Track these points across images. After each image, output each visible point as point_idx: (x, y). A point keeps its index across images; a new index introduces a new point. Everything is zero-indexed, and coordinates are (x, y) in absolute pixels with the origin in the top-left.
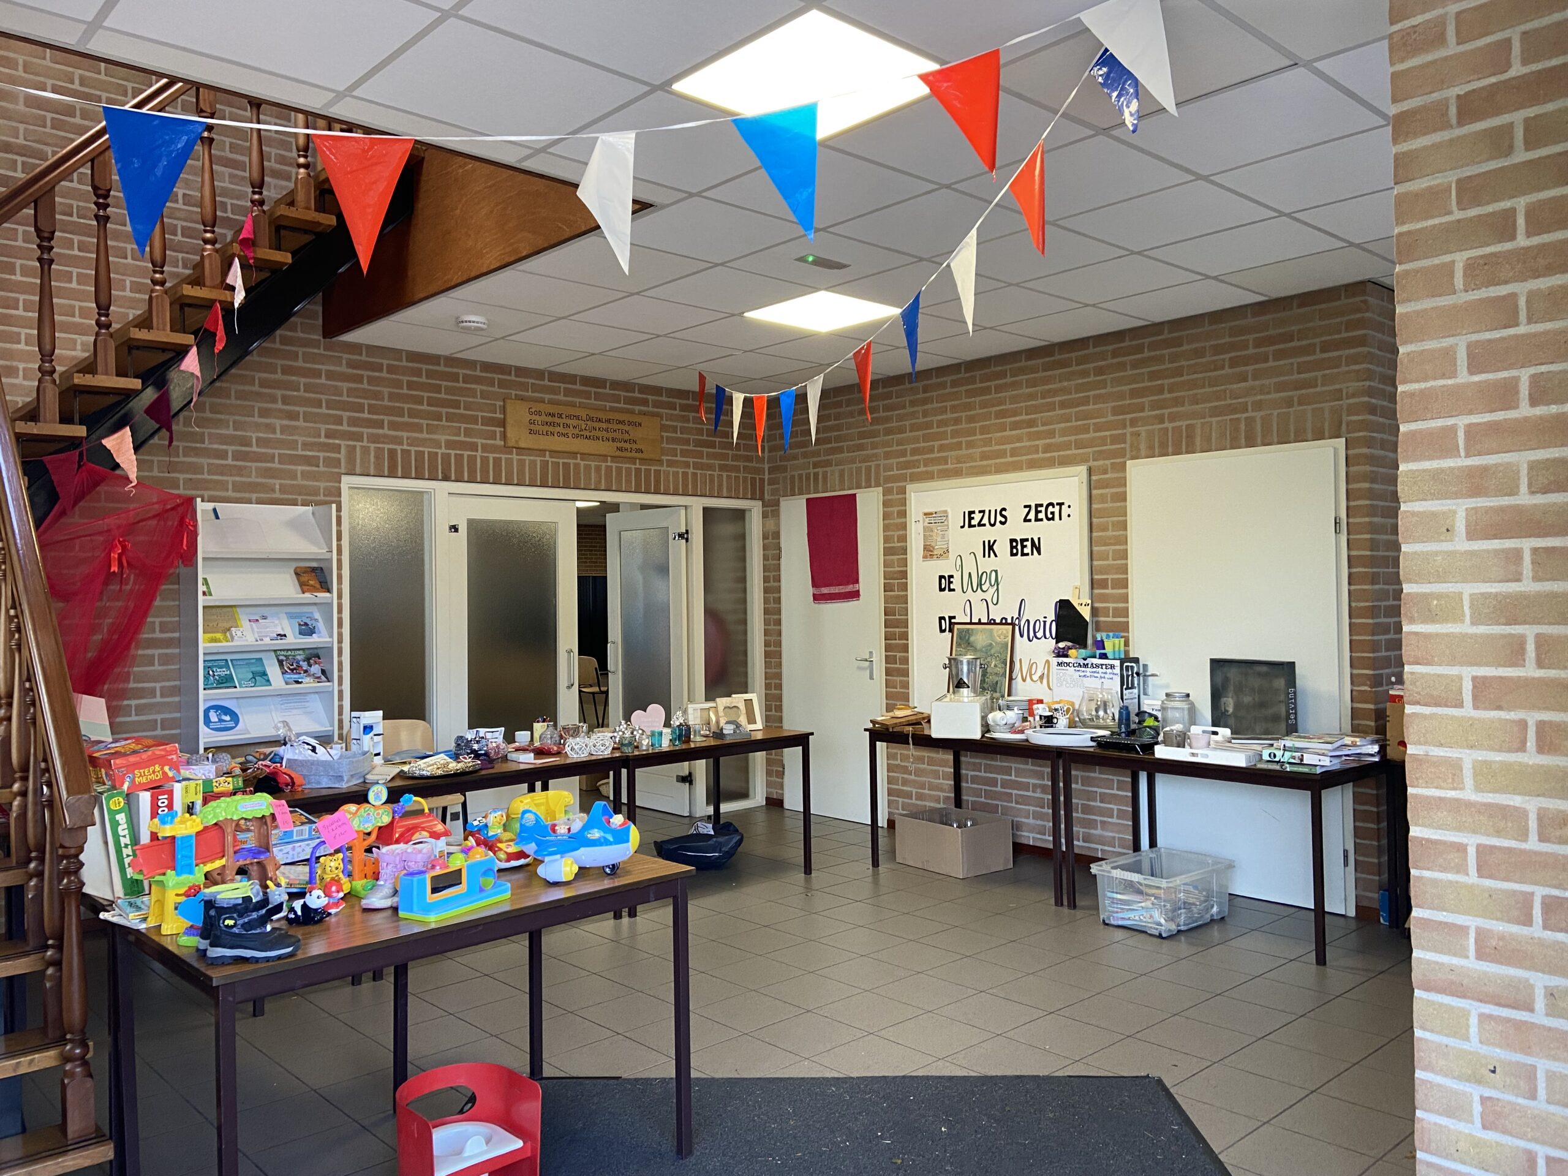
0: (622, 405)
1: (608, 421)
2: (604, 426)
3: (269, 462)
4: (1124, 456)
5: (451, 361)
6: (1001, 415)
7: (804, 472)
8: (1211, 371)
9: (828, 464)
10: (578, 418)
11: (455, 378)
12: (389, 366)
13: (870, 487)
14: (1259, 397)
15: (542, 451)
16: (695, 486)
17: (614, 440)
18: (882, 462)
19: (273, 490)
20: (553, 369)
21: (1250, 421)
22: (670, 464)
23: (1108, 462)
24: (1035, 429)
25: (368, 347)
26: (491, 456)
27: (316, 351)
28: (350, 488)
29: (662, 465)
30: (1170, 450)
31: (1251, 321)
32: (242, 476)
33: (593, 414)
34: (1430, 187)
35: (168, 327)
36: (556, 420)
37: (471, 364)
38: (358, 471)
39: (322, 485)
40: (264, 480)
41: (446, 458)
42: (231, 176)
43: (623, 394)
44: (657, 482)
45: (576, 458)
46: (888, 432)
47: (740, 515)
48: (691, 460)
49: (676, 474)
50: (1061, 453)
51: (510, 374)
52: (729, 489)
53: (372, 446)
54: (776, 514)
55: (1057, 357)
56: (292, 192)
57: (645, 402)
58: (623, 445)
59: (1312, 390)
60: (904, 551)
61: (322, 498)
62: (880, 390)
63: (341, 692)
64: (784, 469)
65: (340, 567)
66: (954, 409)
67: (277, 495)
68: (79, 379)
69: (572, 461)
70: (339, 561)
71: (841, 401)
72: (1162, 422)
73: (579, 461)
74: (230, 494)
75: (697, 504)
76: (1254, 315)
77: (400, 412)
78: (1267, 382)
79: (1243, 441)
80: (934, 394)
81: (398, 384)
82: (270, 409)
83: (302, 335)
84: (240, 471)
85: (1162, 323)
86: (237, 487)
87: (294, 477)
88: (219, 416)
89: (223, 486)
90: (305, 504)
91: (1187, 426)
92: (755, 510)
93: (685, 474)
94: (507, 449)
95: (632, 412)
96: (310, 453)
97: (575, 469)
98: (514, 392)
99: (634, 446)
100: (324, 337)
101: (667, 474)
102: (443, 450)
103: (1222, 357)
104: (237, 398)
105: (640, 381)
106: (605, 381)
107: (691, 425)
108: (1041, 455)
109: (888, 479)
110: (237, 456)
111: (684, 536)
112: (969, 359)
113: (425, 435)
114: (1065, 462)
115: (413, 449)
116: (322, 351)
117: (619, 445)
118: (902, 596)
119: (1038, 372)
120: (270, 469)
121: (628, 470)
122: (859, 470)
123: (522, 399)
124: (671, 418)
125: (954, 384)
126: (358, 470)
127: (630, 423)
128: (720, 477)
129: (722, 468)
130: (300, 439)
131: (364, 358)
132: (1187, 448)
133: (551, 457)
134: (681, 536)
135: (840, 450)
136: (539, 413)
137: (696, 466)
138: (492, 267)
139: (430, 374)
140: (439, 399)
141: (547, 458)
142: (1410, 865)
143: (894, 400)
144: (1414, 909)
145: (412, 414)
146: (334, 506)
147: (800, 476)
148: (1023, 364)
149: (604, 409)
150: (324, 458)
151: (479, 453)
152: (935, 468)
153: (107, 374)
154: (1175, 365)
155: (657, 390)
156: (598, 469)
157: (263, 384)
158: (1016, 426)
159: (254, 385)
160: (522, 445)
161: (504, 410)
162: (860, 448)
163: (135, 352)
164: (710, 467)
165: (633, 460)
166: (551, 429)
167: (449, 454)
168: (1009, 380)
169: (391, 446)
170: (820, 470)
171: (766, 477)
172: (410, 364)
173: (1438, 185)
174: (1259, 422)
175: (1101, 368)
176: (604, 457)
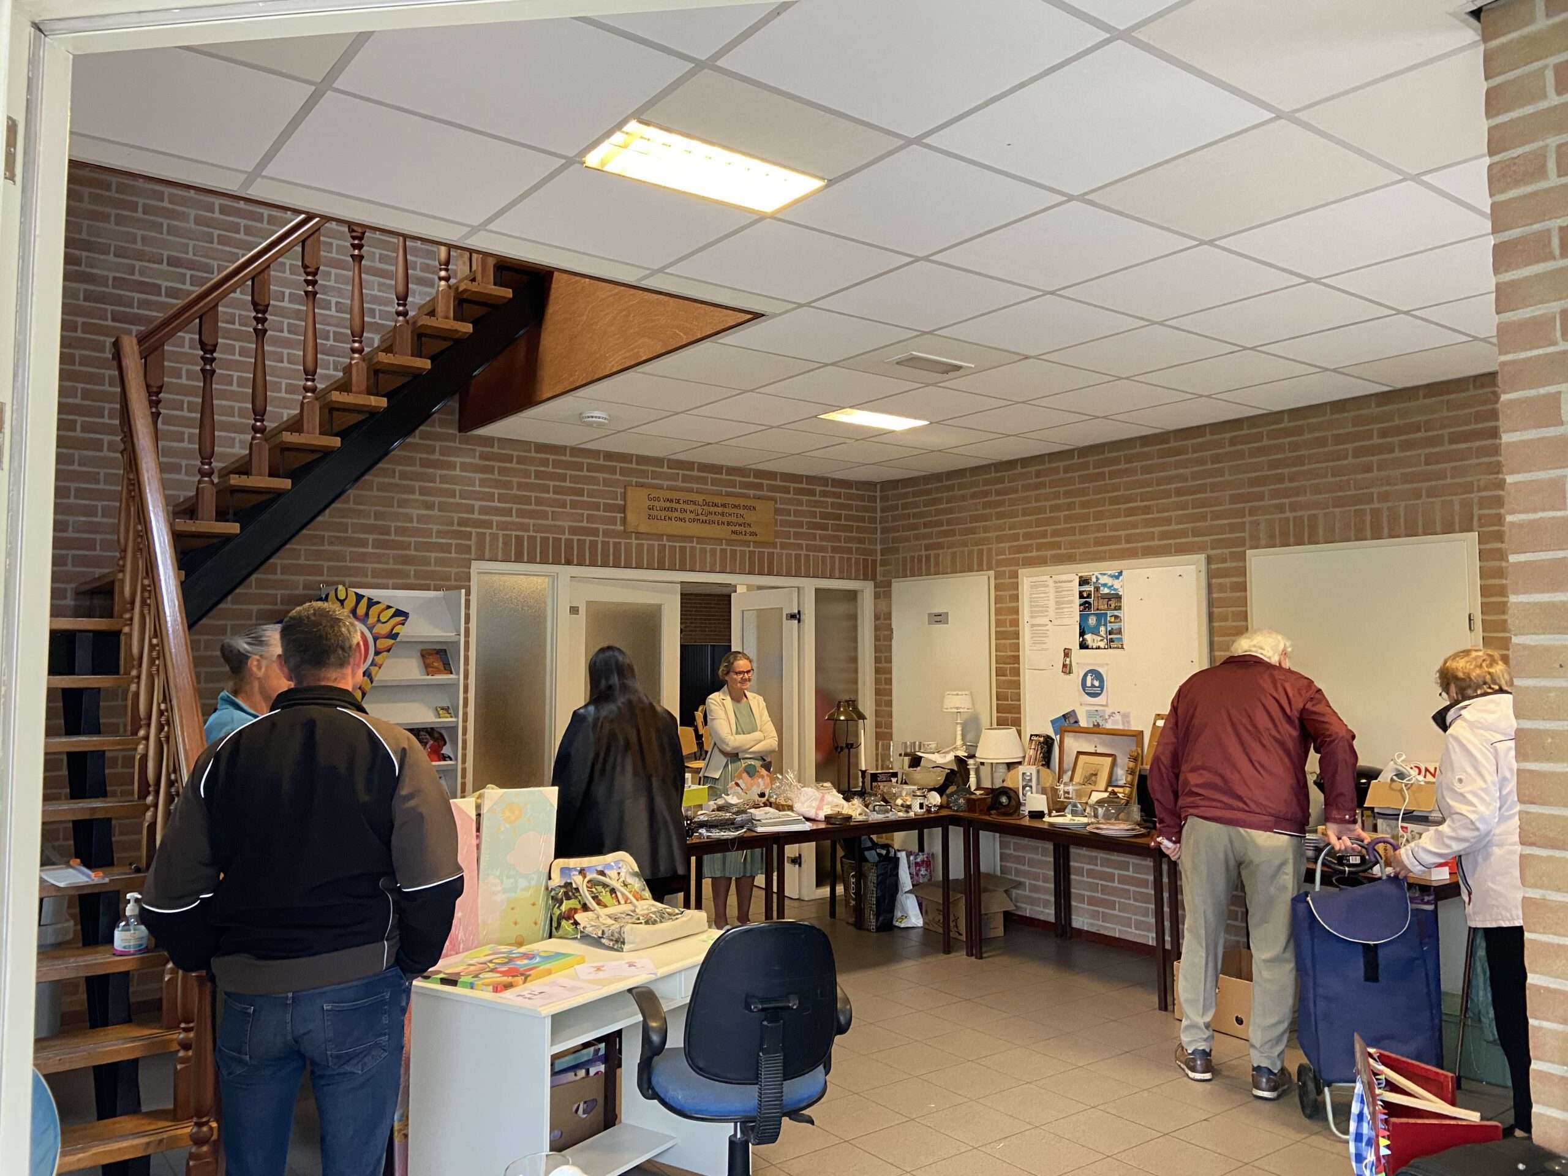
0: (738, 490)
1: (724, 506)
2: (720, 510)
3: (405, 549)
4: (1244, 545)
5: (576, 451)
6: (1115, 501)
7: (916, 554)
8: (1333, 460)
9: (940, 546)
10: (694, 503)
11: (579, 467)
12: (518, 457)
13: (982, 570)
14: (1385, 488)
15: (660, 536)
16: (807, 568)
17: (728, 524)
18: (994, 546)
19: (408, 576)
20: (672, 457)
21: (1376, 513)
22: (783, 546)
23: (1227, 551)
24: (1150, 516)
25: (500, 440)
26: (611, 540)
27: (452, 444)
28: (479, 573)
29: (776, 548)
30: (1292, 540)
31: (1374, 410)
32: (379, 563)
33: (709, 499)
34: (1535, 318)
35: (317, 431)
36: (674, 505)
37: (595, 454)
38: (487, 557)
39: (454, 570)
40: (400, 567)
41: (569, 542)
42: (380, 284)
43: (738, 479)
44: (771, 563)
45: (692, 542)
46: (1001, 515)
47: (852, 596)
48: (804, 542)
49: (789, 556)
50: (1178, 541)
51: (631, 462)
52: (841, 571)
53: (501, 533)
54: (888, 595)
55: (1172, 444)
56: (434, 300)
57: (759, 487)
58: (737, 528)
59: (1442, 482)
60: (1017, 635)
61: (453, 583)
62: (993, 475)
63: (464, 770)
64: (896, 551)
65: (467, 649)
66: (1067, 494)
67: (412, 581)
68: (235, 480)
69: (688, 545)
70: (467, 643)
71: (954, 485)
72: (1282, 511)
73: (695, 544)
74: (370, 580)
75: (810, 585)
76: (1378, 405)
77: (527, 500)
78: (1392, 473)
79: (1369, 533)
80: (1047, 479)
81: (526, 474)
82: (408, 500)
83: (439, 430)
84: (378, 558)
85: (1282, 412)
86: (375, 574)
87: (429, 564)
88: (362, 507)
89: (362, 572)
90: (437, 588)
91: (1309, 516)
92: (866, 589)
93: (798, 557)
94: (626, 534)
95: (747, 497)
96: (444, 541)
97: (691, 552)
98: (635, 480)
99: (748, 530)
100: (460, 431)
101: (780, 556)
102: (567, 536)
103: (1345, 446)
104: (378, 490)
105: (754, 467)
106: (722, 467)
107: (804, 508)
108: (1157, 542)
109: (1000, 563)
110: (377, 544)
111: (796, 617)
112: (1081, 444)
113: (550, 522)
114: (1181, 550)
115: (539, 535)
116: (457, 445)
117: (734, 528)
118: (1015, 681)
119: (1152, 459)
120: (407, 556)
121: (743, 553)
122: (971, 553)
123: (642, 485)
124: (783, 501)
125: (1067, 469)
126: (487, 555)
127: (745, 507)
128: (832, 558)
129: (835, 550)
130: (435, 528)
131: (496, 450)
132: (1309, 538)
133: (668, 541)
134: (792, 616)
135: (952, 533)
136: (658, 499)
137: (809, 548)
138: (615, 370)
139: (556, 465)
140: (563, 487)
141: (665, 542)
142: (1528, 1014)
143: (1006, 485)
144: (1533, 1062)
145: (539, 502)
146: (463, 591)
147: (913, 558)
148: (1138, 450)
149: (719, 494)
150: (456, 545)
151: (600, 539)
152: (1049, 553)
153: (260, 475)
154: (1295, 454)
155: (771, 475)
156: (713, 551)
157: (404, 476)
158: (1130, 512)
159: (394, 477)
160: (641, 529)
161: (624, 497)
162: (973, 531)
163: (286, 453)
164: (822, 549)
165: (746, 543)
166: (669, 514)
167: (572, 540)
168: (1123, 466)
169: (518, 533)
170: (932, 553)
171: (879, 558)
172: (539, 455)
173: (1541, 316)
174: (1385, 514)
175: (1218, 455)
176: (719, 541)
